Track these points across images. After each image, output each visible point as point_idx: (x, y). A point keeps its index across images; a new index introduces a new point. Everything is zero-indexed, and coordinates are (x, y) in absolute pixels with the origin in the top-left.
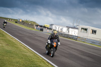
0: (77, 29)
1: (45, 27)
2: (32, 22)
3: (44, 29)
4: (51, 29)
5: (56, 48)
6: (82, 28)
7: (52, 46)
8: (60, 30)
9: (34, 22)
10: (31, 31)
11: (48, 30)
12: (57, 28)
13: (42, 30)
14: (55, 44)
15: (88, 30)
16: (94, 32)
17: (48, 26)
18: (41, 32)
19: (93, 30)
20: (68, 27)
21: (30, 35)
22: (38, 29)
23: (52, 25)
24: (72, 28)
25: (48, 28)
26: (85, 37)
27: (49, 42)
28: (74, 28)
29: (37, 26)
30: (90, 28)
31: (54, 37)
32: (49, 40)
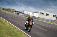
0: (38, 13)
1: (20, 12)
2: (12, 9)
3: (19, 13)
4: (23, 13)
5: (32, 26)
8: (28, 14)
10: (12, 14)
11: (22, 14)
12: (27, 12)
13: (18, 14)
16: (47, 15)
17: (22, 11)
19: (47, 14)
20: (33, 12)
22: (16, 13)
23: (24, 11)
24: (35, 13)
25: (21, 13)
27: (27, 22)
28: (36, 13)
29: (15, 12)
30: (45, 13)
31: (30, 19)
32: (27, 21)
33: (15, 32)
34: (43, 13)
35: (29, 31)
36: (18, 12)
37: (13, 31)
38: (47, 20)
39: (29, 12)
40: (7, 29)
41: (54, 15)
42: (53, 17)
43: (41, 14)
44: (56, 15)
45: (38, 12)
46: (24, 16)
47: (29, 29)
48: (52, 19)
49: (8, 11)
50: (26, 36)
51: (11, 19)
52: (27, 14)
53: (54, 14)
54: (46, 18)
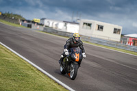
0: (78, 24)
1: (34, 22)
2: (15, 15)
3: (33, 25)
4: (42, 25)
5: (79, 63)
6: (84, 23)
7: (72, 60)
8: (54, 26)
9: (19, 16)
10: (14, 27)
11: (38, 27)
12: (51, 22)
13: (29, 26)
14: (77, 57)
15: (92, 26)
16: (100, 28)
17: (38, 20)
18: (29, 29)
19: (99, 26)
20: (66, 22)
21: (14, 33)
22: (24, 25)
23: (43, 19)
24: (71, 23)
25: (38, 24)
26: (89, 36)
27: (67, 53)
28: (74, 23)
29: (23, 21)
30: (95, 23)
31: (74, 44)
32: (66, 50)
33: (21, 71)
34: (89, 25)
35: (73, 79)
36: (29, 21)
37: (17, 69)
38: (100, 42)
39: (55, 23)
40: (3, 64)
41: (115, 29)
42: (115, 32)
43: (85, 25)
44: (120, 28)
45: (78, 21)
46: (43, 31)
47: (73, 71)
48: (112, 39)
49: (4, 18)
50: (49, 79)
51: (12, 40)
52: (51, 26)
53: (117, 27)
54: (96, 37)
